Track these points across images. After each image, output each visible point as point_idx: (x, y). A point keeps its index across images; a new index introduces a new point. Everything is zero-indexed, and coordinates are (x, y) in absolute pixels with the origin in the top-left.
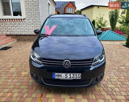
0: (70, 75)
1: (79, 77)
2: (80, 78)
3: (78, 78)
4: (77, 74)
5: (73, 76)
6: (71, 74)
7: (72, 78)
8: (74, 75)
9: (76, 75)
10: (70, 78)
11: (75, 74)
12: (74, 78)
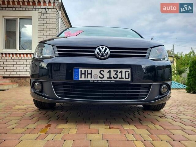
0: (110, 72)
2: (129, 80)
7: (113, 79)
11: (119, 70)
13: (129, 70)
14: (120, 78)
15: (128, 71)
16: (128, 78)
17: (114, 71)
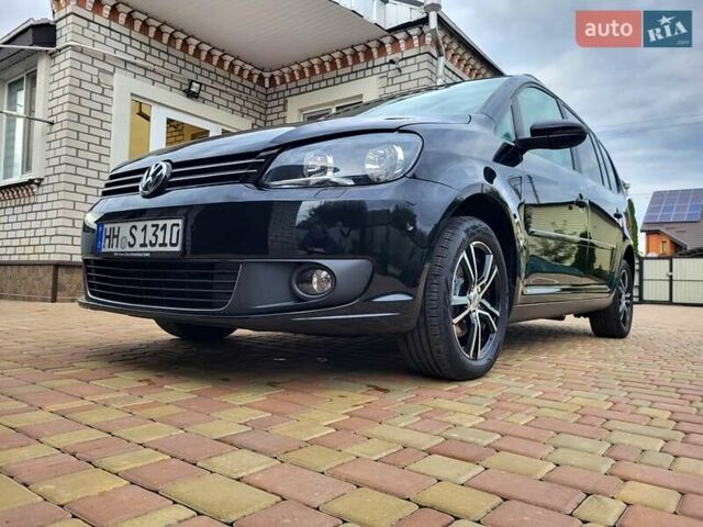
0: (145, 229)
1: (174, 241)
2: (177, 249)
3: (169, 248)
4: (169, 223)
5: (154, 234)
6: (149, 223)
7: (149, 248)
8: (157, 226)
9: (164, 227)
10: (144, 245)
11: (161, 223)
12: (157, 248)
13: (180, 222)
14: (160, 245)
15: (178, 225)
16: (175, 245)
17: (153, 226)
